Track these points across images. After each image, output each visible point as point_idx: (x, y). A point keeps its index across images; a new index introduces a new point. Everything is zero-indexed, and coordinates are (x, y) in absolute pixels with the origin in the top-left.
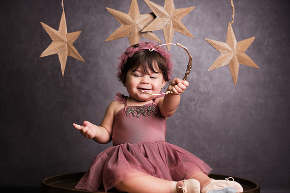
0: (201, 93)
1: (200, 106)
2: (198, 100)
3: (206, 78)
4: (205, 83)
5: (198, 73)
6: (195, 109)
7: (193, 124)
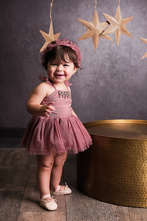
0: (132, 66)
1: (131, 75)
2: (130, 71)
3: (135, 57)
4: (134, 59)
5: (130, 53)
6: (128, 77)
7: (126, 87)
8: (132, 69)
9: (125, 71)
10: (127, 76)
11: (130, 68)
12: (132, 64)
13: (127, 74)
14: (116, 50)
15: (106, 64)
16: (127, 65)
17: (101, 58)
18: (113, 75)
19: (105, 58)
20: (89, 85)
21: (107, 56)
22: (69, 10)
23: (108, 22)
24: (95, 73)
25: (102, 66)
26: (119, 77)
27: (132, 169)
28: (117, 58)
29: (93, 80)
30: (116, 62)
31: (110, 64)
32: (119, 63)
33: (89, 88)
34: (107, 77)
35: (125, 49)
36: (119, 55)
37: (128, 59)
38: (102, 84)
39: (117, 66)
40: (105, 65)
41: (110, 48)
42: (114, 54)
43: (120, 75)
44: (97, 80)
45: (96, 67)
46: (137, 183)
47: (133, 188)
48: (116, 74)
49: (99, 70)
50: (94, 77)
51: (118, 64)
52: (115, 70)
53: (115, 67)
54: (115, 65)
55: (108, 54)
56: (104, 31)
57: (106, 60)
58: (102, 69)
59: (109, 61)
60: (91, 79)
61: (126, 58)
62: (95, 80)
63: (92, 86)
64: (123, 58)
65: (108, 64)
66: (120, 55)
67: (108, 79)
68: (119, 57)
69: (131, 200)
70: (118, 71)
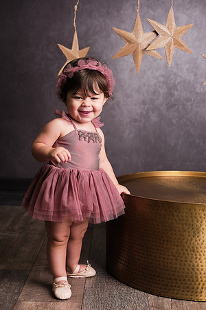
0: (197, 93)
1: (196, 106)
2: (194, 100)
5: (196, 75)
6: (192, 109)
7: (189, 123)
8: (198, 98)
9: (187, 100)
10: (190, 108)
11: (195, 96)
12: (198, 90)
13: (191, 105)
14: (175, 70)
15: (160, 90)
16: (191, 92)
17: (154, 81)
18: (170, 106)
19: (159, 82)
20: (136, 120)
21: (161, 79)
22: (108, 13)
23: (155, 32)
24: (144, 103)
25: (154, 93)
26: (178, 108)
27: (178, 246)
28: (177, 82)
29: (141, 113)
30: (175, 87)
31: (166, 90)
32: (179, 88)
33: (136, 124)
34: (161, 108)
35: (187, 69)
36: (179, 78)
37: (192, 83)
38: (154, 118)
39: (176, 93)
40: (159, 92)
41: (167, 67)
42: (172, 76)
43: (181, 107)
44: (148, 113)
45: (145, 94)
46: (185, 265)
47: (179, 272)
48: (175, 105)
49: (151, 99)
50: (144, 109)
51: (177, 90)
52: (172, 100)
53: (173, 95)
54: (173, 92)
55: (163, 76)
56: (149, 45)
57: (161, 84)
58: (155, 98)
59: (165, 86)
60: (139, 111)
61: (189, 82)
62: (145, 113)
63: (141, 121)
64: (184, 81)
65: (163, 91)
66: (181, 77)
67: (164, 111)
68: (179, 80)
69: (176, 288)
70: (177, 100)
